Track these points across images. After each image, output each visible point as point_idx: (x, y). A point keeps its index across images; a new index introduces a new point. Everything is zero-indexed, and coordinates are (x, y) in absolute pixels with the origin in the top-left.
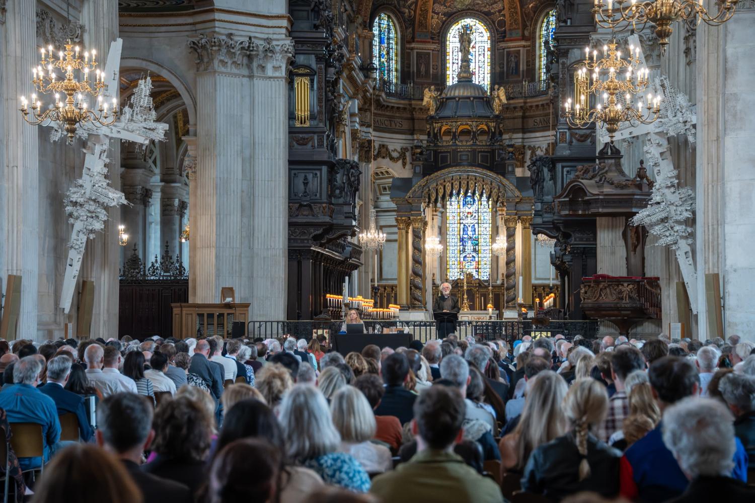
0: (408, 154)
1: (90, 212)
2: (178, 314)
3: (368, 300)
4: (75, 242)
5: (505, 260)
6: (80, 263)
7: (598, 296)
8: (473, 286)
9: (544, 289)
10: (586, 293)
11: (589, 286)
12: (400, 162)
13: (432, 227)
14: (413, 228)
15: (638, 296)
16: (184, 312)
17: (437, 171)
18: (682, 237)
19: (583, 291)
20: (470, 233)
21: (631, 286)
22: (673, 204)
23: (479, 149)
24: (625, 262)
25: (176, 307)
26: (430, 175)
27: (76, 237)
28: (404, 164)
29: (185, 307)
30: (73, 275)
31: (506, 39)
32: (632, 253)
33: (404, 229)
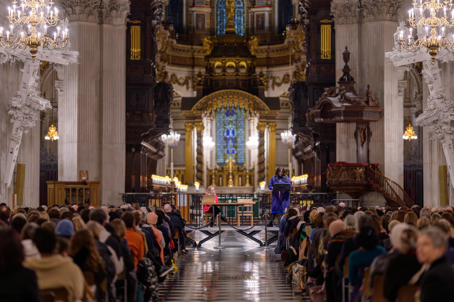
0: (190, 82)
1: (25, 114)
2: (52, 189)
4: (14, 135)
6: (18, 151)
7: (339, 176)
10: (330, 174)
11: (333, 170)
12: (185, 86)
15: (365, 176)
16: (56, 187)
17: (212, 92)
18: (448, 133)
19: (328, 173)
20: (231, 134)
21: (361, 170)
22: (441, 111)
23: (240, 78)
25: (50, 184)
26: (208, 94)
27: (15, 133)
28: (188, 88)
29: (57, 183)
30: (13, 159)
31: (255, 6)
32: (361, 147)
33: (190, 131)
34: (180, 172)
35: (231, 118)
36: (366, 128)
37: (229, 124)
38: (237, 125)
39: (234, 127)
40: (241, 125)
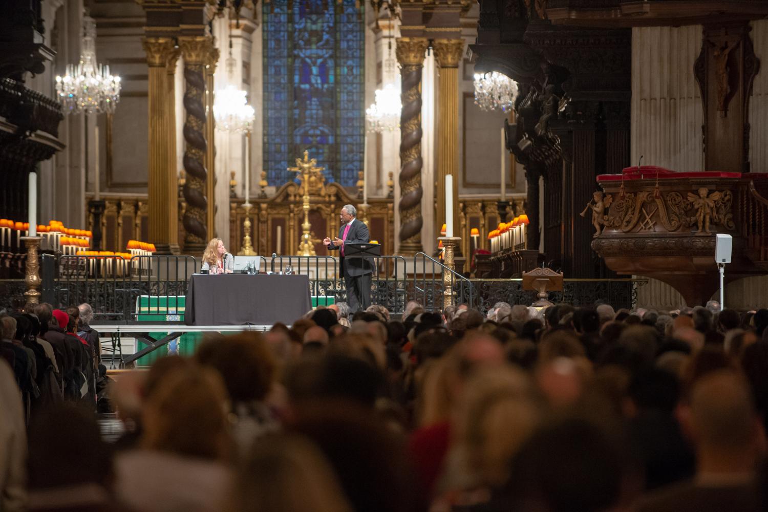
3: (77, 232)
5: (398, 141)
7: (634, 221)
8: (324, 202)
9: (483, 208)
10: (606, 211)
11: (614, 195)
13: (231, 64)
14: (186, 65)
15: (733, 219)
19: (598, 208)
20: (316, 80)
21: (716, 196)
24: (699, 135)
32: (719, 114)
33: (162, 65)
34: (137, 207)
35: (314, 23)
36: (738, 45)
37: (308, 43)
38: (336, 47)
39: (326, 53)
40: (349, 48)
